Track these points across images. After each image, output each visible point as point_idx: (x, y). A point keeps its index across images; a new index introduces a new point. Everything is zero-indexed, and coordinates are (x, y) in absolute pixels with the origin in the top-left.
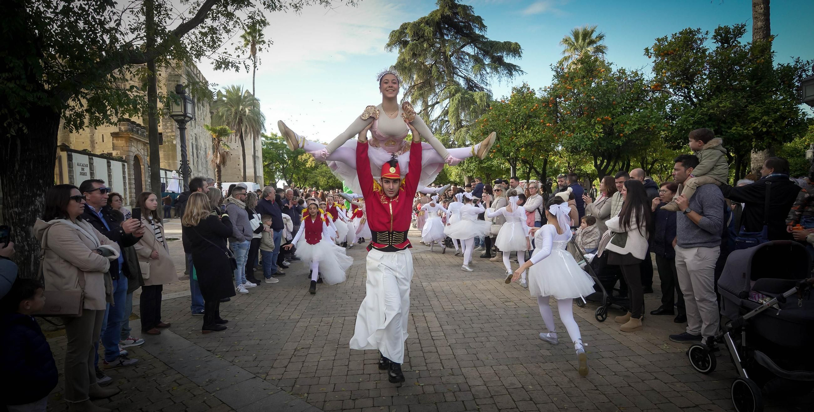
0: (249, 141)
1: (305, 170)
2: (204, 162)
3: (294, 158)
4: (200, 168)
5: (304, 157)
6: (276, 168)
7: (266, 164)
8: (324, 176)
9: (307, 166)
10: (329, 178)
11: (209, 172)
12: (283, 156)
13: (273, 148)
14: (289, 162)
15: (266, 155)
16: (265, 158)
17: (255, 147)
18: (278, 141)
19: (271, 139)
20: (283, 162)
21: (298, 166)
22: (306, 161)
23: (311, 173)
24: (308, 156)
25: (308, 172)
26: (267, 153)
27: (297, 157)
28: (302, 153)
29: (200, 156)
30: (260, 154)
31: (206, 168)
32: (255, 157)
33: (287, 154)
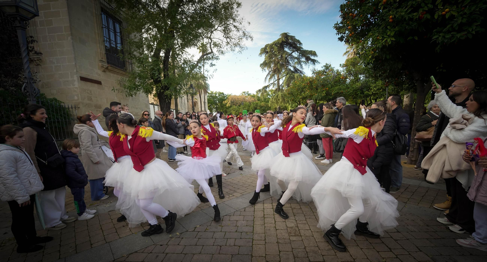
0: (202, 96)
1: (226, 108)
2: (184, 105)
3: (221, 102)
4: (183, 107)
5: (225, 102)
6: (213, 107)
7: (209, 105)
8: (234, 111)
9: (227, 106)
10: (236, 111)
11: (186, 109)
12: (216, 102)
13: (212, 98)
14: (219, 104)
15: (209, 101)
16: (208, 103)
17: (205, 98)
18: (214, 94)
19: (211, 94)
20: (216, 104)
21: (223, 106)
22: (226, 104)
23: (229, 109)
24: (227, 101)
25: (227, 109)
26: (209, 100)
27: (222, 102)
28: (225, 100)
29: (182, 103)
30: (206, 101)
31: (185, 108)
32: (205, 102)
33: (218, 100)
